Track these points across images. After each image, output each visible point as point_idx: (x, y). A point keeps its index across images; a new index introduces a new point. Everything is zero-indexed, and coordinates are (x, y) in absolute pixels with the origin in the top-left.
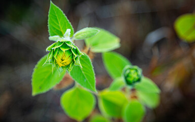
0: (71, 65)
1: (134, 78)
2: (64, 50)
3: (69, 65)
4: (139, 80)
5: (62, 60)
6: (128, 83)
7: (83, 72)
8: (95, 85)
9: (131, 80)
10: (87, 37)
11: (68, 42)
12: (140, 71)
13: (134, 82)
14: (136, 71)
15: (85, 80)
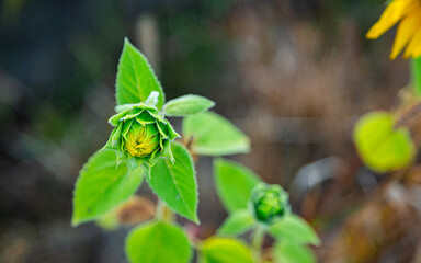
0: (153, 155)
1: (272, 208)
2: (143, 123)
3: (150, 155)
4: (281, 213)
5: (138, 144)
6: (260, 217)
7: (175, 182)
8: (196, 207)
9: (265, 210)
10: (188, 113)
11: (152, 110)
12: (284, 197)
13: (272, 216)
14: (278, 195)
15: (178, 198)
